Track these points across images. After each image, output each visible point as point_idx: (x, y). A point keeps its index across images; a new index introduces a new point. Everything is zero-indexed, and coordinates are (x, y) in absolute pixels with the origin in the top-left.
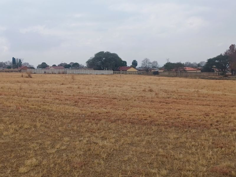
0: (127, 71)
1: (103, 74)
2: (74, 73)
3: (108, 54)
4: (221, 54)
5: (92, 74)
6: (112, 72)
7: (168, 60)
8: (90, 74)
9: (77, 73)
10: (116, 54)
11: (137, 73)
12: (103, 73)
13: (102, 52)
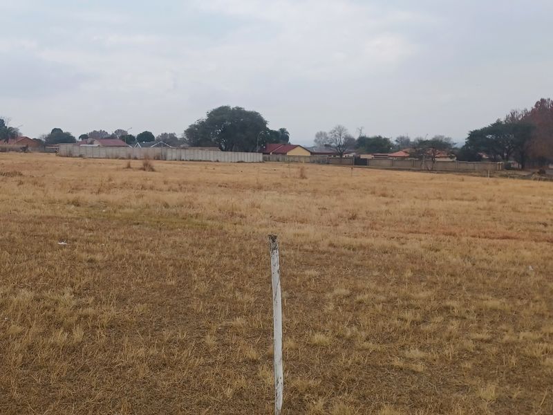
0: (288, 154)
1: (242, 162)
2: (182, 158)
3: (239, 112)
4: (498, 120)
5: (219, 160)
6: (260, 157)
7: (361, 130)
8: (216, 160)
9: (188, 158)
10: (257, 113)
11: (308, 160)
12: (243, 160)
13: (226, 107)
